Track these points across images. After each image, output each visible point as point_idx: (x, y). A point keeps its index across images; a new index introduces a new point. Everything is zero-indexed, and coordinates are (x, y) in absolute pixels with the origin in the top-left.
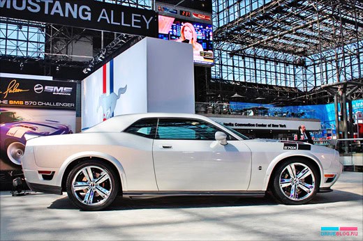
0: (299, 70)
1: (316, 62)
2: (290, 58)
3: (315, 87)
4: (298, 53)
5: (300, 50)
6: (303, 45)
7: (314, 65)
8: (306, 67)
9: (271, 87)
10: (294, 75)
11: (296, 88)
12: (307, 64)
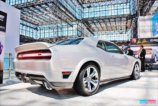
0: (35, 31)
1: (41, 29)
2: (32, 26)
3: (40, 38)
4: (36, 24)
5: (36, 23)
6: (38, 22)
7: (40, 30)
8: (38, 30)
9: (24, 36)
10: (33, 33)
11: (33, 38)
12: (38, 29)
